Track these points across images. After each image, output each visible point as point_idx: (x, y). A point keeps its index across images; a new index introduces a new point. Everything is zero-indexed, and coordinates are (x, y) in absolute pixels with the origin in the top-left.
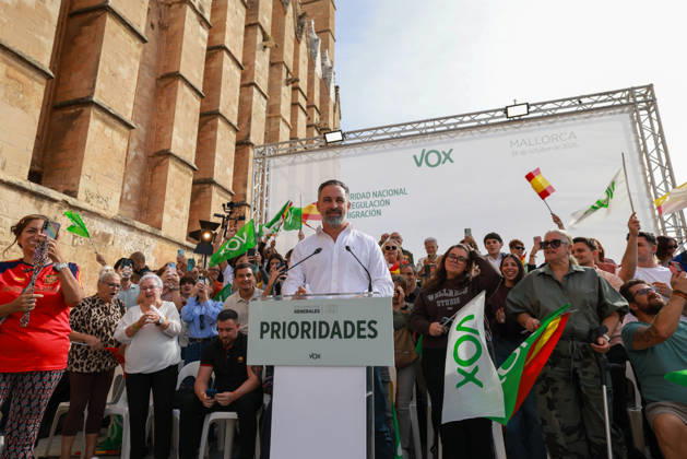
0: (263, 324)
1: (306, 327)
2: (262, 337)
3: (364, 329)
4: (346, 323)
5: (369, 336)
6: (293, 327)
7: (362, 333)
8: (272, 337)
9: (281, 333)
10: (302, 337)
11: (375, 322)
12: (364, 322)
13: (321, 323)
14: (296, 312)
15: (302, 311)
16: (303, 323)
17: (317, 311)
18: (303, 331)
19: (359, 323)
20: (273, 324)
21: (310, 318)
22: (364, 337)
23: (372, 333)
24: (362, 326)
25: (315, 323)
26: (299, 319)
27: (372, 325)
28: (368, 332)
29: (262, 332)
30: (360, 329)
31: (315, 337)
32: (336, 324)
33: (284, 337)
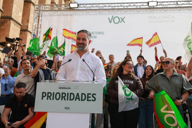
0: (43, 93)
1: (64, 95)
2: (42, 99)
3: (90, 97)
4: (82, 94)
5: (92, 100)
6: (58, 95)
7: (89, 99)
8: (48, 99)
9: (52, 97)
10: (62, 99)
11: (95, 94)
12: (90, 94)
13: (71, 94)
14: (60, 88)
15: (62, 88)
16: (63, 93)
17: (69, 88)
18: (62, 97)
19: (88, 94)
20: (48, 93)
21: (66, 91)
22: (90, 100)
23: (94, 99)
24: (89, 96)
25: (68, 93)
26: (61, 91)
27: (94, 96)
28: (92, 98)
29: (43, 97)
30: (88, 97)
31: (67, 100)
32: (78, 94)
33: (53, 99)
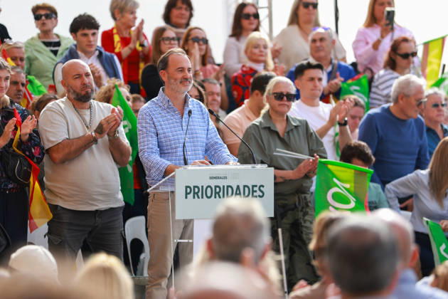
0: (187, 187)
1: (218, 190)
2: (186, 198)
3: (256, 191)
4: (245, 186)
5: (260, 196)
6: (209, 189)
7: (255, 194)
8: (194, 198)
9: (200, 194)
10: (215, 197)
11: (263, 186)
12: (256, 186)
13: (228, 187)
14: (211, 178)
15: (215, 178)
16: (216, 187)
17: (225, 178)
18: (216, 193)
19: (253, 186)
20: (195, 187)
21: (221, 183)
23: (261, 194)
24: (255, 189)
25: (224, 187)
26: (213, 183)
27: (261, 188)
28: (259, 193)
29: (187, 194)
30: (253, 191)
32: (238, 187)
33: (202, 198)
